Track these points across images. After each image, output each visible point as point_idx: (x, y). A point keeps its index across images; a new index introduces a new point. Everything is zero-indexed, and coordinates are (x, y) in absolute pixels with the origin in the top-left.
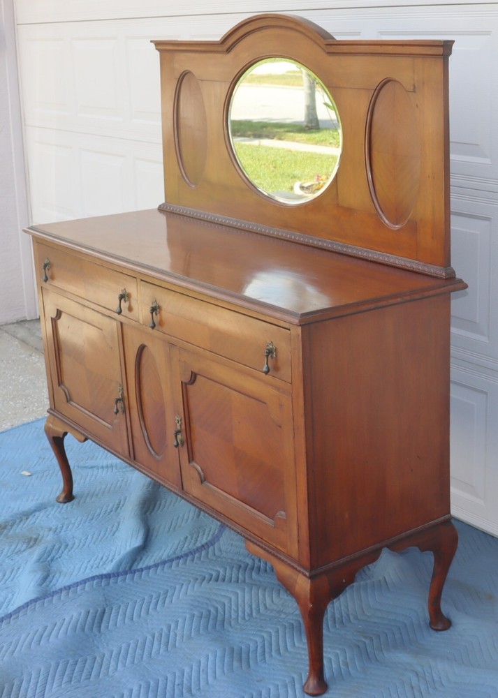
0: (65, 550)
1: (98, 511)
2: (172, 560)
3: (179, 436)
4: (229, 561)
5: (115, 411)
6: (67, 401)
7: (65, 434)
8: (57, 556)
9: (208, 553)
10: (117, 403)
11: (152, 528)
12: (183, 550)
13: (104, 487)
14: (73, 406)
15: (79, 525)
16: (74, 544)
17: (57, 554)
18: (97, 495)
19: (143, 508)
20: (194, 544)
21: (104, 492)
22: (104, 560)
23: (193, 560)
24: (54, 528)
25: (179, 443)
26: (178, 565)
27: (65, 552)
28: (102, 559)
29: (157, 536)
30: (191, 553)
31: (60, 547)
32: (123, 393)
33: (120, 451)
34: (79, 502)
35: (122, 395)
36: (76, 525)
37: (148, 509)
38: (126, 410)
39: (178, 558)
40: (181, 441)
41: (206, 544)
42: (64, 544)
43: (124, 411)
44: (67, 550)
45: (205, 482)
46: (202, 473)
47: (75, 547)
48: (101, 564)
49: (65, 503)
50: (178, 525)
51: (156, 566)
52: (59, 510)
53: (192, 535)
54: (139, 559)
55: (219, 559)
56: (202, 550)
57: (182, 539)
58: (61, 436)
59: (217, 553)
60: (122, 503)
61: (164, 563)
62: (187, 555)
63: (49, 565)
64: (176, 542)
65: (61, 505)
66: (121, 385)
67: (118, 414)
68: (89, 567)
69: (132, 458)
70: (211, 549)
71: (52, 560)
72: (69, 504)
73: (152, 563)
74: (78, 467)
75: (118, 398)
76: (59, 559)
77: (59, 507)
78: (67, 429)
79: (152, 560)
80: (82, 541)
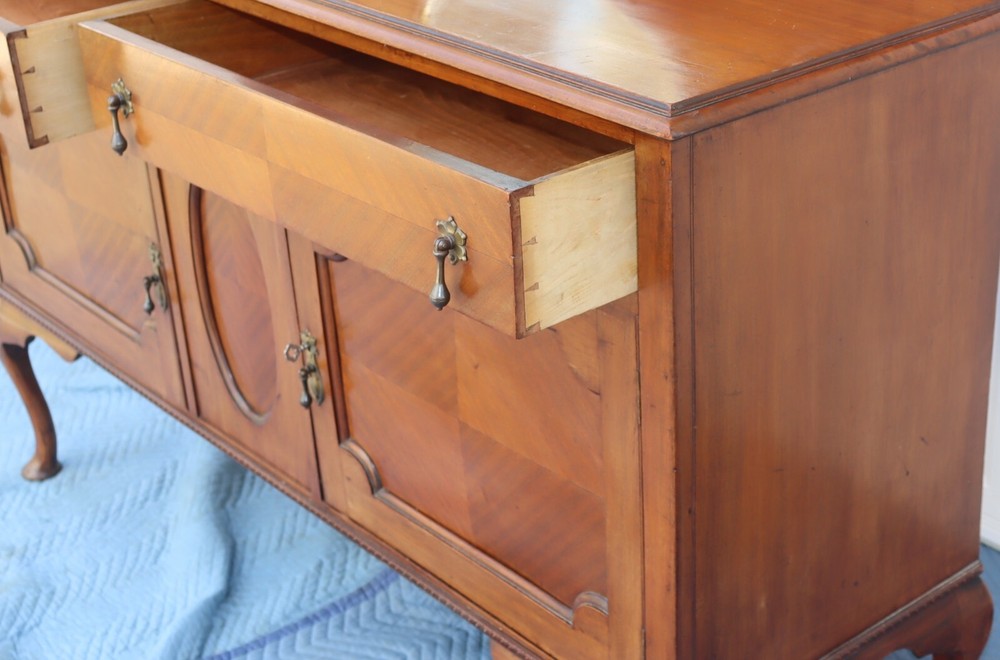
0: (48, 605)
1: (118, 497)
2: (293, 629)
3: (312, 381)
4: (424, 626)
5: (146, 305)
6: (30, 268)
7: (30, 339)
8: (31, 623)
9: (373, 608)
10: (148, 289)
11: (239, 541)
12: (317, 597)
13: (125, 437)
14: (44, 280)
15: (76, 536)
16: (68, 588)
17: (30, 616)
18: (112, 460)
19: (216, 492)
20: (340, 581)
21: (126, 451)
22: (140, 626)
23: (341, 626)
24: (19, 546)
25: (314, 396)
26: (308, 641)
27: (50, 612)
28: (134, 626)
29: (252, 562)
30: (334, 607)
31: (36, 600)
32: (162, 263)
33: (163, 392)
34: (73, 479)
35: (161, 268)
36: (70, 535)
37: (229, 491)
38: (171, 301)
39: (308, 621)
40: (317, 390)
41: (369, 586)
42: (46, 591)
43: (168, 306)
44: (53, 605)
45: (382, 493)
46: (371, 467)
47: (71, 594)
48: (133, 640)
49: (41, 480)
50: (298, 531)
51: (260, 643)
52: (29, 498)
53: (331, 557)
54: (218, 622)
55: (401, 623)
56: (360, 601)
57: (311, 567)
58: (22, 344)
59: (395, 607)
60: (168, 477)
61: (276, 636)
62: (326, 613)
63: (15, 647)
64: (300, 577)
65: (34, 486)
66: (156, 246)
67: (153, 313)
68: (106, 649)
69: (193, 411)
70: (380, 597)
71: (19, 634)
72: (51, 483)
73: (248, 637)
74: (66, 389)
75: (150, 274)
76: (36, 630)
77: (28, 491)
78: (32, 328)
79: (249, 628)
80: (87, 580)
